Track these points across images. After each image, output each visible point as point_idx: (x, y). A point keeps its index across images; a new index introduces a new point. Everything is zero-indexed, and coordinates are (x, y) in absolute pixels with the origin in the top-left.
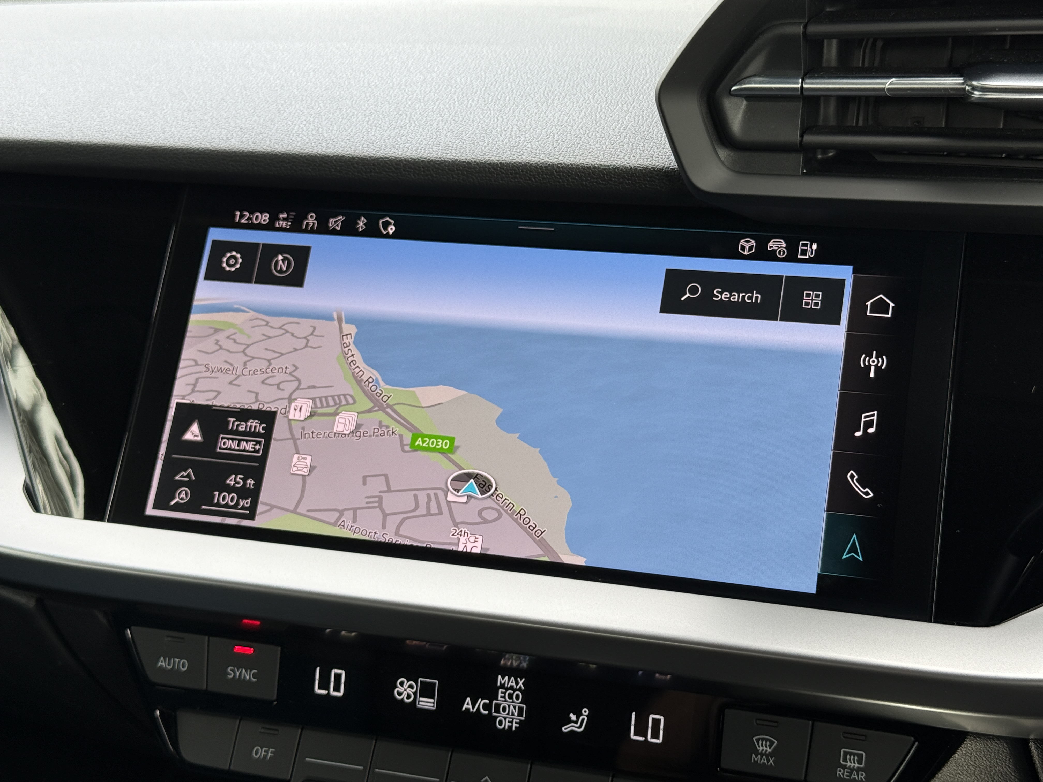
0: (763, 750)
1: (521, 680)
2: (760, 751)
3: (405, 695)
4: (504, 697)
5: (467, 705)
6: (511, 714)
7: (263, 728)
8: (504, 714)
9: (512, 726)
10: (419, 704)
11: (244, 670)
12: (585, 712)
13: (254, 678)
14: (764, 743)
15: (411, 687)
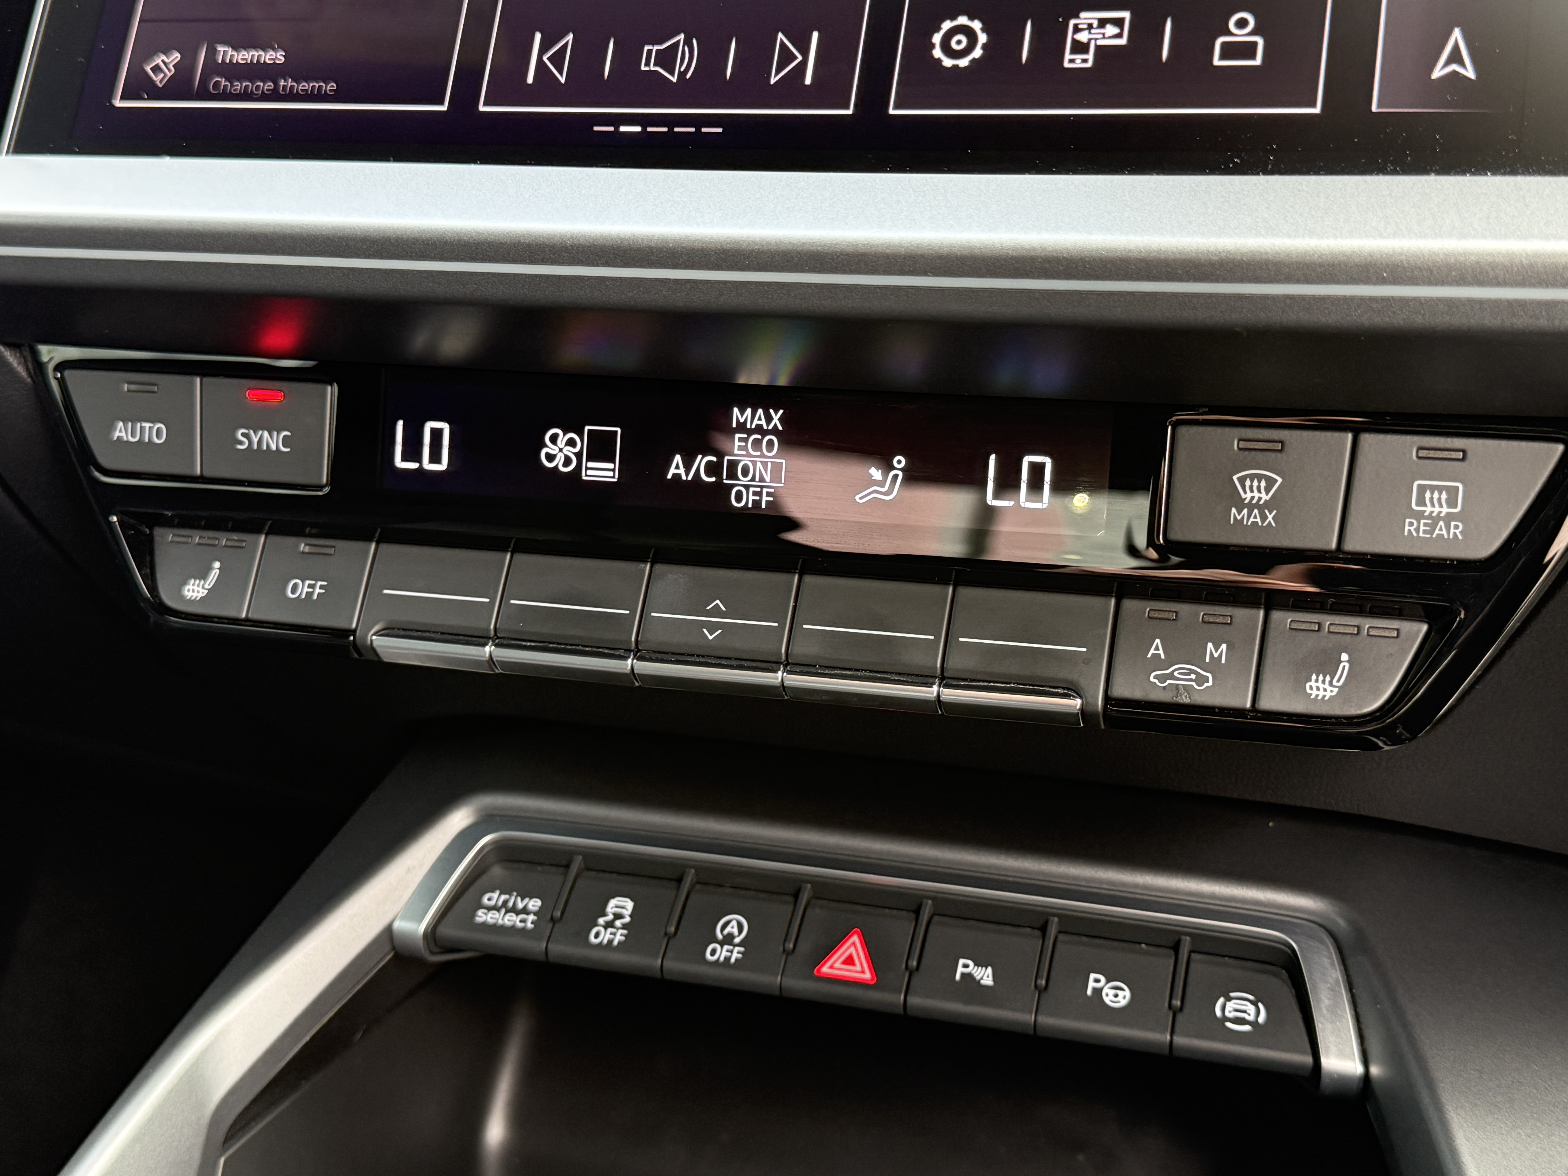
0: (1253, 498)
1: (776, 413)
2: (1246, 501)
3: (559, 460)
4: (745, 448)
5: (676, 468)
6: (757, 479)
7: (306, 545)
8: (745, 480)
9: (760, 501)
10: (586, 475)
11: (266, 434)
12: (899, 462)
13: (284, 446)
14: (1255, 483)
15: (571, 443)
